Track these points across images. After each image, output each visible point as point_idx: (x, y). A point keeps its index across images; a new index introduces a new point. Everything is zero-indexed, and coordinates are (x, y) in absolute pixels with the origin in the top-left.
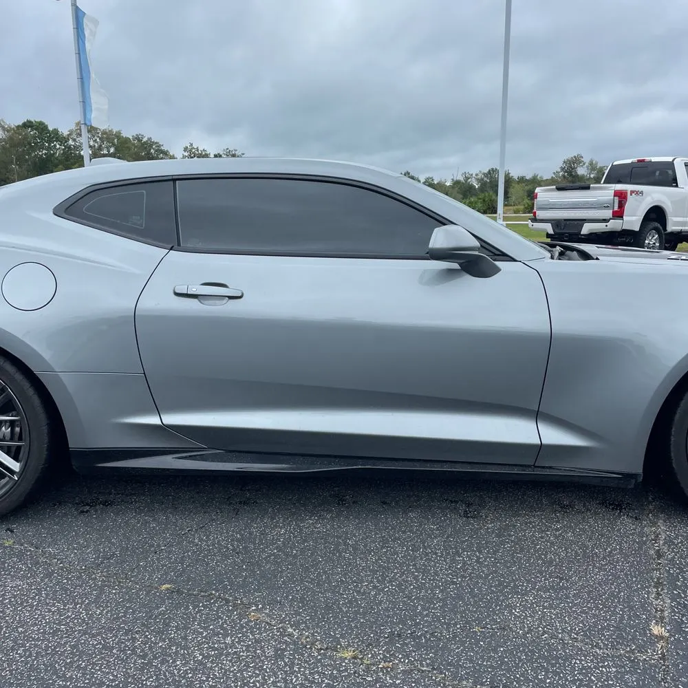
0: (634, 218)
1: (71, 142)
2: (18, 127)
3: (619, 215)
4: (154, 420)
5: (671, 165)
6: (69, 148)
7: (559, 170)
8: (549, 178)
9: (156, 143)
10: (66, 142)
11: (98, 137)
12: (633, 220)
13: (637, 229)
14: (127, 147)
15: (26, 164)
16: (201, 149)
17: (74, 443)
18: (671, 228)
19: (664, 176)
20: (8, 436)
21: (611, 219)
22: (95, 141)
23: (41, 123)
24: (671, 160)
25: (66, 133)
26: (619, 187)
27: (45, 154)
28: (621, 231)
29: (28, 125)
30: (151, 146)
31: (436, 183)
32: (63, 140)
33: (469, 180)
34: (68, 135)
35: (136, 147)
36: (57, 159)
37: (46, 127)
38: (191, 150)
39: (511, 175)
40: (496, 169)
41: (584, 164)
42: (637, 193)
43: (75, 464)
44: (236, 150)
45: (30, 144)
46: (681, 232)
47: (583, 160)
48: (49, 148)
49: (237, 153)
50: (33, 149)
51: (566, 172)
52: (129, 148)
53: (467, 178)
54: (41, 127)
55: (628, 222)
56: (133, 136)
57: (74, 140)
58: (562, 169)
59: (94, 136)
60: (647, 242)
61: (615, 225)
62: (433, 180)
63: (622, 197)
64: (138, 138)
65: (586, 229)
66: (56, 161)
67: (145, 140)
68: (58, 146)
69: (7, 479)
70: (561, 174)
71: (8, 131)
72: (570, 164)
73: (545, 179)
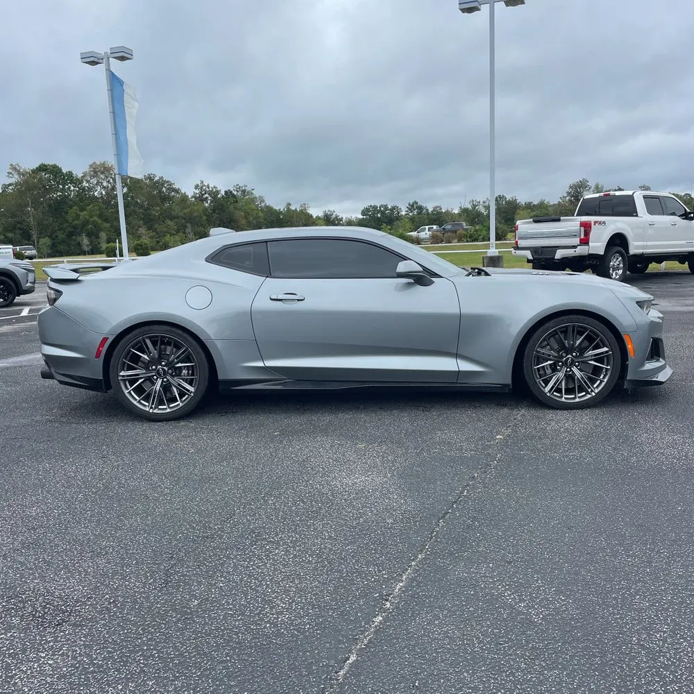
0: (598, 244)
1: (85, 184)
2: (33, 171)
3: (585, 242)
4: (260, 364)
5: (631, 198)
6: (83, 189)
7: (566, 195)
8: (556, 202)
9: (167, 182)
10: (80, 183)
11: (111, 178)
12: (597, 245)
13: (602, 253)
14: (140, 187)
15: (41, 207)
16: (211, 185)
17: (221, 377)
18: (632, 251)
19: (625, 207)
20: (186, 375)
21: (578, 245)
22: (108, 182)
23: (55, 166)
24: (631, 194)
25: (80, 175)
26: (585, 219)
27: (60, 196)
28: (587, 256)
29: (43, 168)
30: (163, 185)
31: (444, 211)
32: (77, 182)
33: (477, 207)
34: (82, 177)
35: (147, 186)
36: (71, 200)
37: (60, 170)
38: (202, 188)
39: (518, 201)
40: (503, 196)
41: (590, 188)
42: (600, 223)
43: (221, 388)
44: (246, 186)
45: (44, 187)
46: (643, 254)
47: (588, 184)
48: (63, 190)
49: (247, 188)
50: (48, 191)
51: (572, 196)
52: (141, 188)
53: (474, 206)
54: (55, 171)
55: (593, 247)
56: (145, 176)
57: (88, 182)
58: (569, 193)
59: (107, 177)
60: (612, 263)
61: (582, 250)
62: (441, 209)
63: (587, 227)
64: (150, 178)
65: (559, 254)
66: (71, 203)
67: (156, 179)
68: (72, 188)
69: (187, 396)
70: (567, 198)
71: (23, 175)
72: (576, 188)
73: (552, 204)
